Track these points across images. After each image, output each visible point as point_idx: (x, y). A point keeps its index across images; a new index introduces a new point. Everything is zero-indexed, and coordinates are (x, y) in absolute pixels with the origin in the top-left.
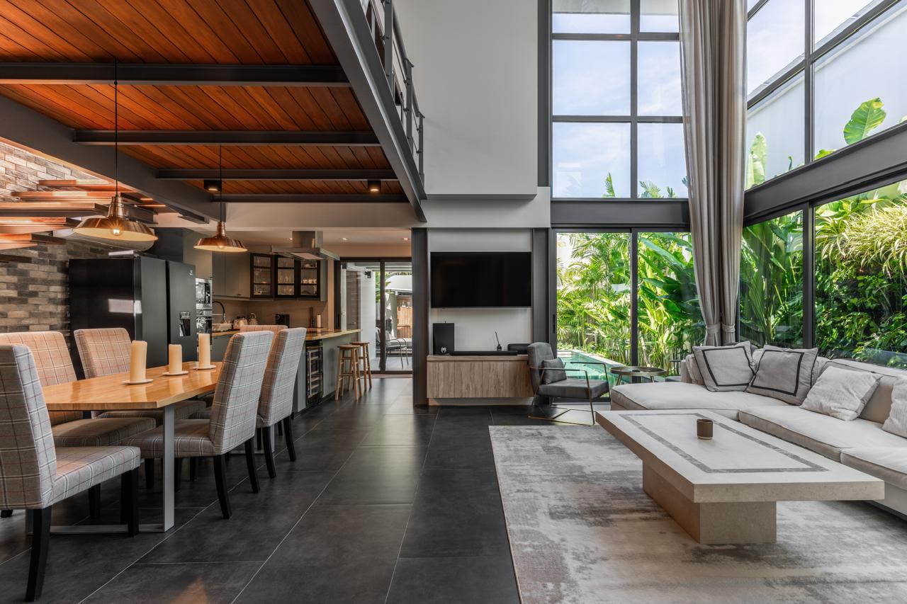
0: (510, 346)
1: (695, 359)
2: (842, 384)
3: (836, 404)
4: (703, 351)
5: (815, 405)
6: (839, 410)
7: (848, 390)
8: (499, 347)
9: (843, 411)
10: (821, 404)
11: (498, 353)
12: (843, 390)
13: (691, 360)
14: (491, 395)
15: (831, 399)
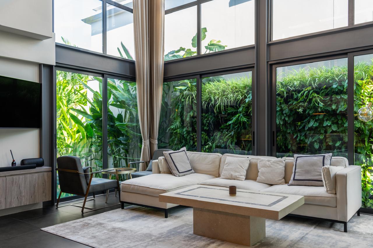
0: (23, 162)
1: (166, 160)
2: (238, 164)
3: (238, 174)
4: (170, 154)
5: (228, 176)
6: (240, 176)
7: (241, 167)
8: (13, 163)
9: (241, 176)
10: (232, 174)
11: (13, 167)
12: (240, 167)
13: (163, 160)
14: (14, 205)
15: (236, 171)
